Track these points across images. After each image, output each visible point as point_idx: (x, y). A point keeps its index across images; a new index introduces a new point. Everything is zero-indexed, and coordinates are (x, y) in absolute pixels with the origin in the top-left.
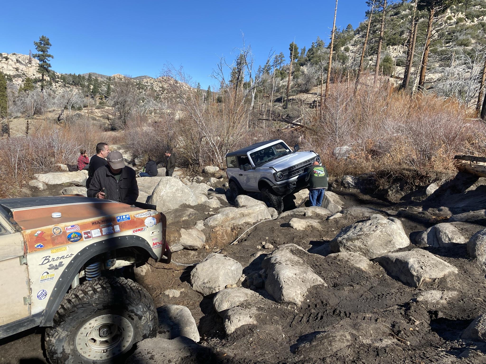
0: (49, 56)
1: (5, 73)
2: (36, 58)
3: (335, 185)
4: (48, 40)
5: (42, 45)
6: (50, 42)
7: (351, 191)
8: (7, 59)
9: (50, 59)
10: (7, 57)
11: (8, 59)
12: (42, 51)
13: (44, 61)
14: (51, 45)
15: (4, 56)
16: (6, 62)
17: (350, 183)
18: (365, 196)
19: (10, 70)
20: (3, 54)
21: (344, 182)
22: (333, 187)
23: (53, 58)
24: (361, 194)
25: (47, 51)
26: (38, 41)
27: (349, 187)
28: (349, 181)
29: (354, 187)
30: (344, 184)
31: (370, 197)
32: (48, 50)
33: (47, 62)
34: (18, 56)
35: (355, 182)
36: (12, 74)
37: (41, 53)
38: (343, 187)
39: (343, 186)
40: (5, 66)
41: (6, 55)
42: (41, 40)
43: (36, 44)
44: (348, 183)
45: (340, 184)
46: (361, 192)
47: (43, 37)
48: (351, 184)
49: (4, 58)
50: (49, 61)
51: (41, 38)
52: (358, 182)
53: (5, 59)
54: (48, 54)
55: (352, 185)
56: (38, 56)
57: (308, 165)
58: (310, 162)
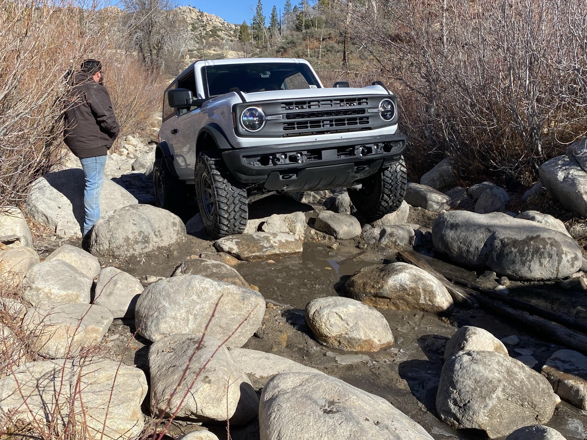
57: (355, 111)
58: (363, 106)
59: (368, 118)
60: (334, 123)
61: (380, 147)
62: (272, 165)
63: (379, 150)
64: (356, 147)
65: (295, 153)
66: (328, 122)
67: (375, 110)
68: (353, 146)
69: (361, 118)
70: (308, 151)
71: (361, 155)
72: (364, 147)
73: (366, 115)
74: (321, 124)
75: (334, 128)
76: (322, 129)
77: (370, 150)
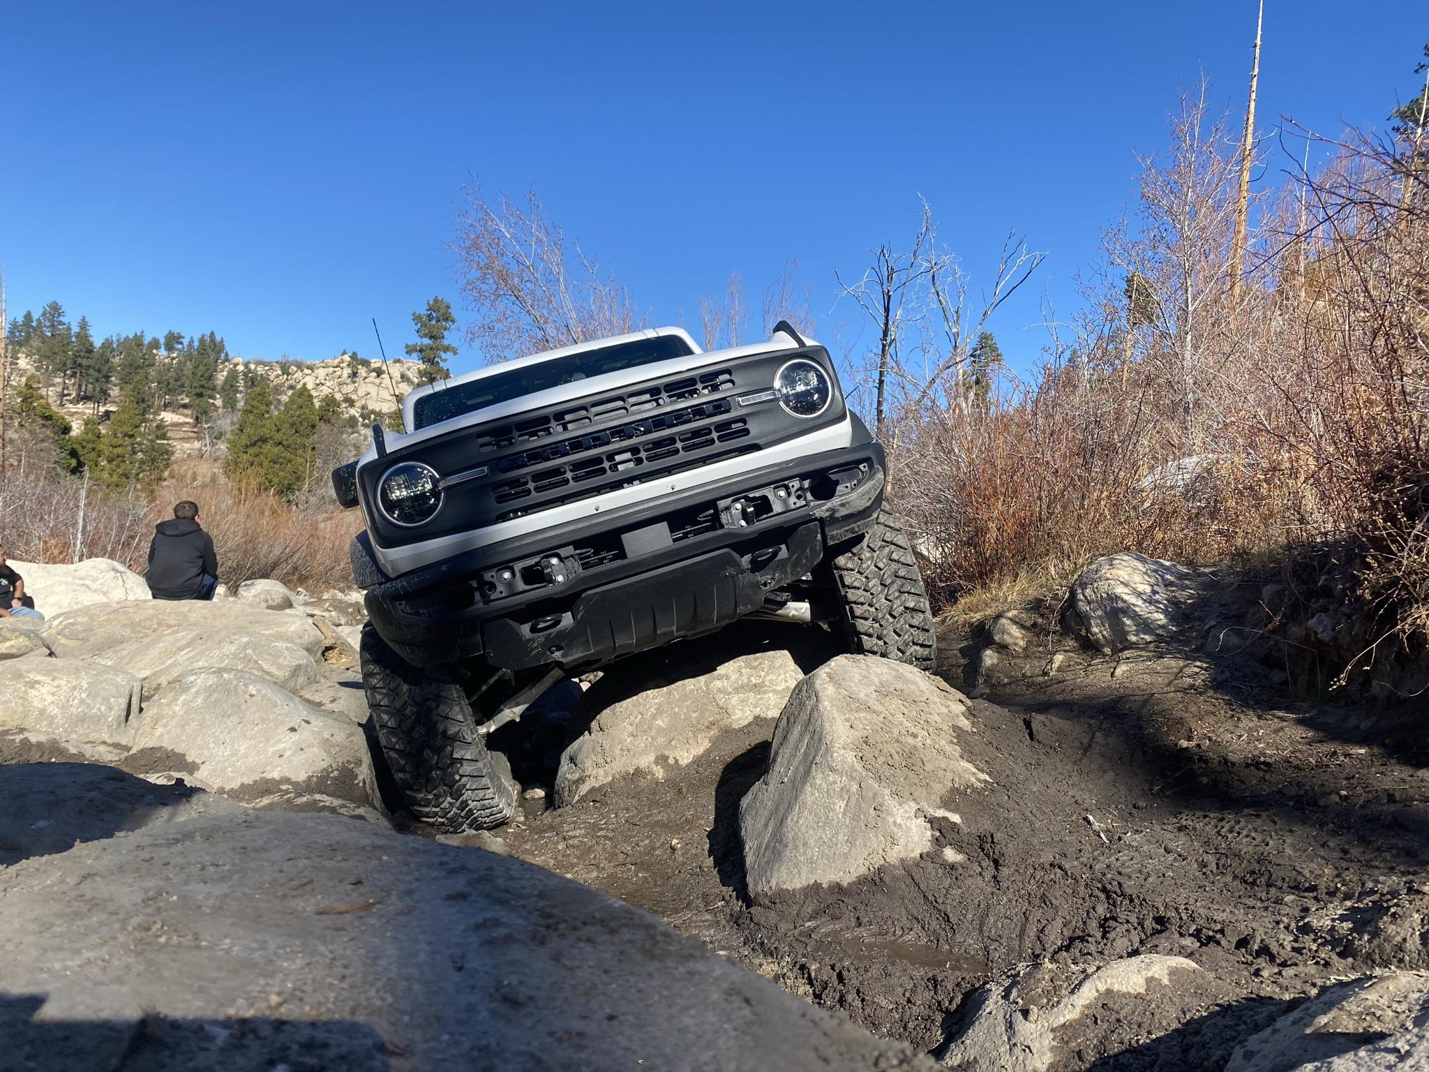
0: (447, 349)
1: (370, 408)
2: (415, 354)
3: (1015, 631)
4: (448, 307)
5: (433, 322)
6: (454, 312)
7: (1129, 675)
8: (379, 373)
9: (449, 355)
10: (380, 368)
11: (383, 372)
12: (431, 337)
13: (433, 363)
14: (453, 321)
15: (373, 366)
16: (377, 381)
17: (1127, 611)
18: (1249, 721)
19: (384, 400)
20: (373, 361)
21: (1083, 606)
22: (1002, 648)
23: (455, 353)
24: (1211, 702)
25: (443, 337)
26: (423, 311)
27: (1120, 644)
28: (1120, 590)
29: (1160, 639)
30: (1083, 620)
31: (1300, 733)
32: (446, 333)
33: (442, 364)
34: (406, 366)
35: (1174, 602)
36: (387, 411)
37: (426, 341)
38: (1071, 643)
39: (1078, 638)
40: (373, 390)
41: (378, 365)
42: (430, 309)
43: (417, 318)
44: (1115, 611)
45: (1054, 626)
46: (1217, 684)
47: (436, 300)
48: (1135, 617)
49: (374, 370)
50: (445, 360)
51: (431, 303)
52: (1202, 603)
53: (374, 374)
54: (445, 342)
55: (1145, 625)
56: (421, 351)
57: (699, 411)
58: (725, 391)
59: (742, 420)
60: (643, 455)
61: (793, 490)
62: (481, 605)
63: (793, 499)
64: (722, 504)
65: (537, 559)
66: (628, 455)
67: (765, 396)
68: (712, 504)
69: (720, 427)
70: (577, 544)
71: (743, 523)
72: (746, 498)
73: (733, 414)
74: (606, 465)
75: (647, 466)
76: (609, 476)
77: (763, 506)
